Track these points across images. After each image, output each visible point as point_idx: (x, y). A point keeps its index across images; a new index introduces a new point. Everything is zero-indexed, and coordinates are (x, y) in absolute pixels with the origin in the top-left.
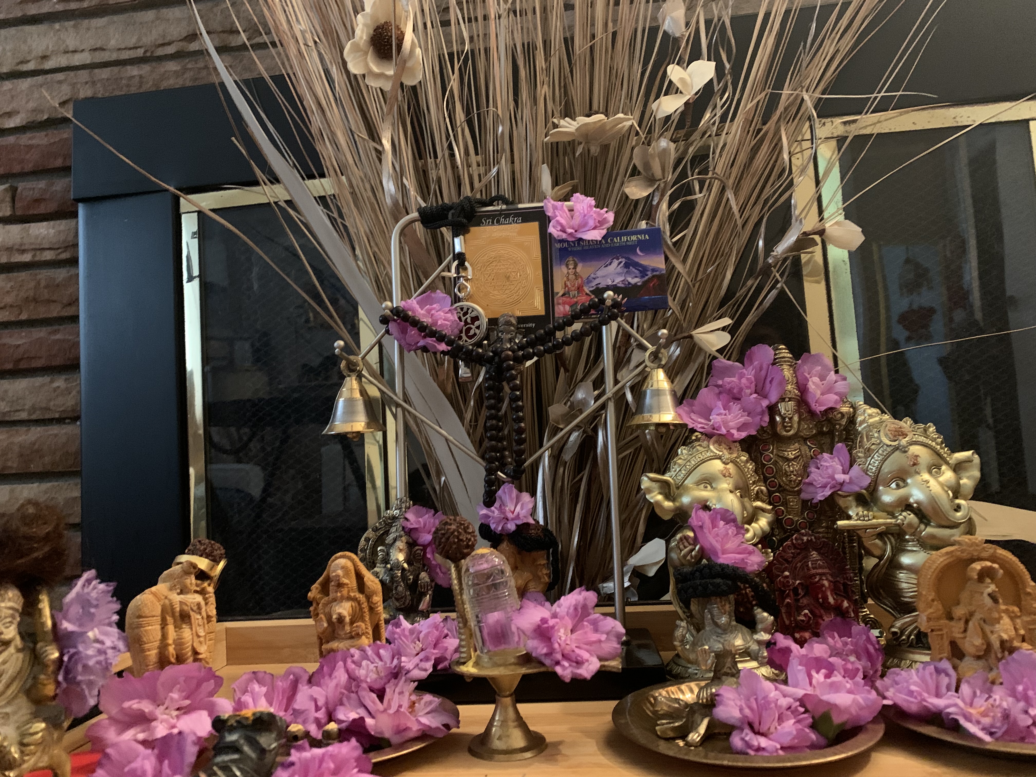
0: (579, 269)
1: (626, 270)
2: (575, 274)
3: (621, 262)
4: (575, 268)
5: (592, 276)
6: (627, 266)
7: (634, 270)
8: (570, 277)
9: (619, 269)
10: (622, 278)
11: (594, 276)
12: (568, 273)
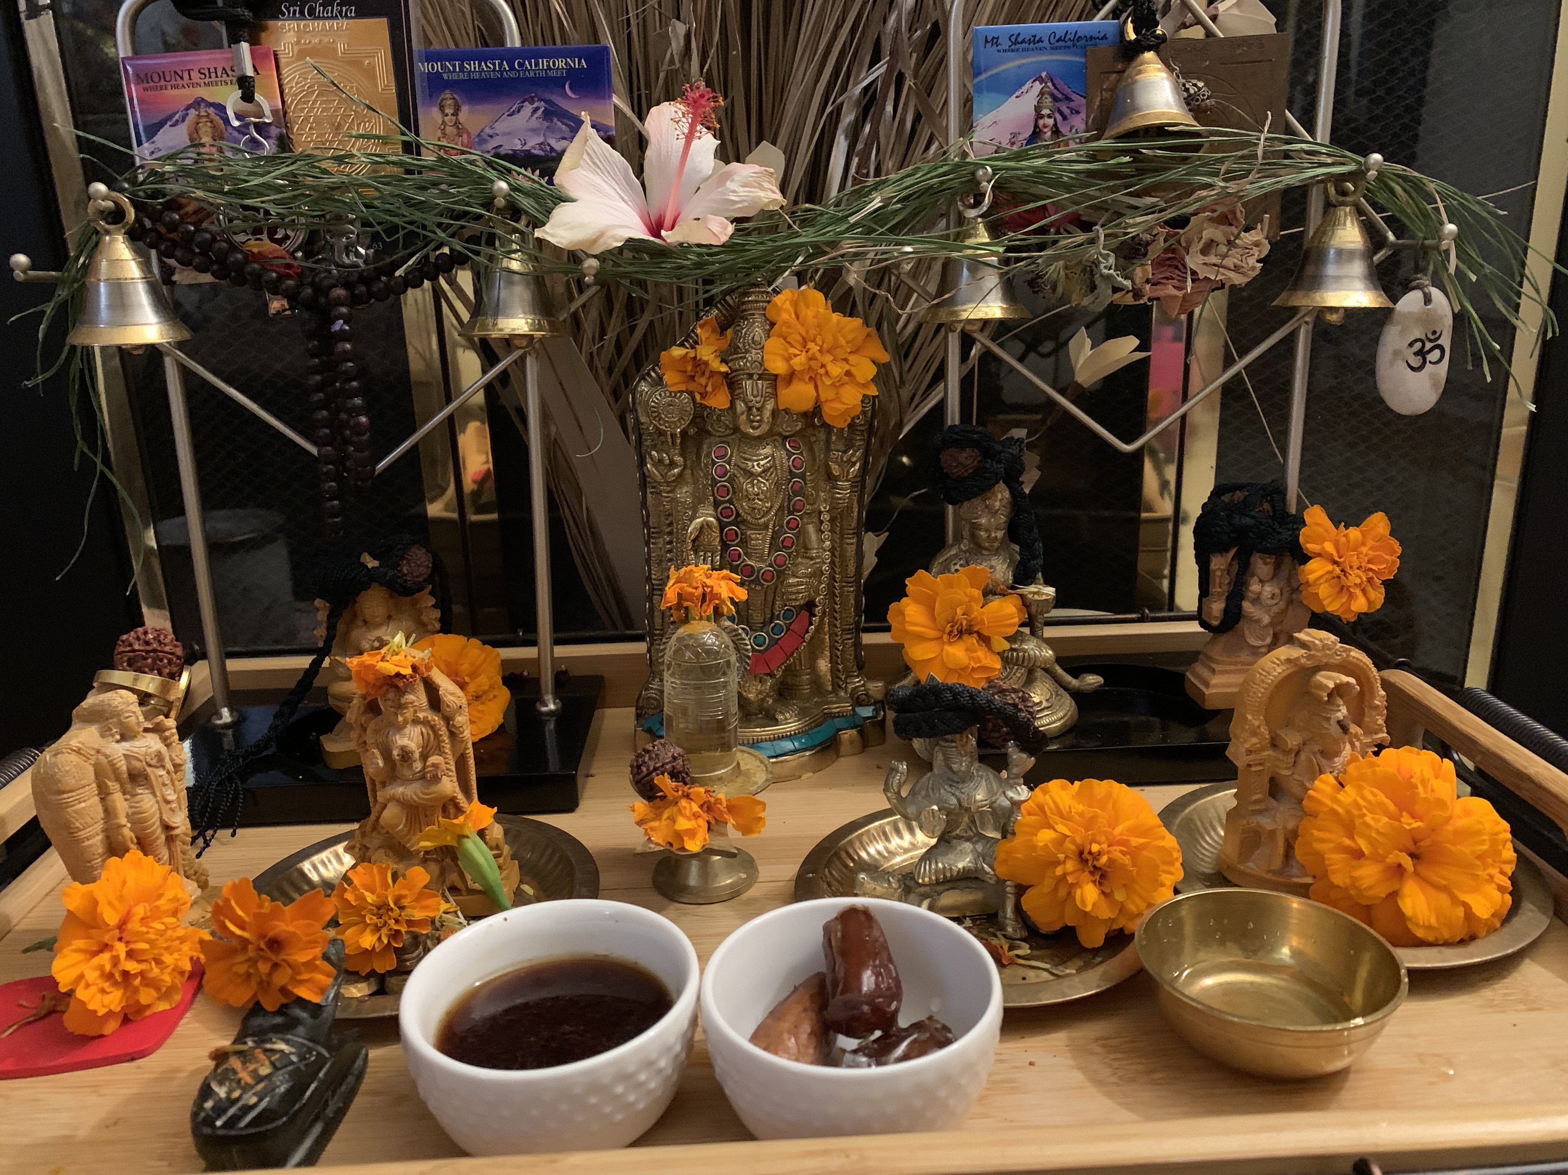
0: (463, 116)
1: (546, 124)
2: (457, 124)
3: (536, 110)
4: (456, 114)
5: (488, 131)
6: (548, 115)
7: (559, 124)
8: (449, 130)
9: (534, 123)
10: (540, 139)
11: (491, 132)
12: (444, 122)
